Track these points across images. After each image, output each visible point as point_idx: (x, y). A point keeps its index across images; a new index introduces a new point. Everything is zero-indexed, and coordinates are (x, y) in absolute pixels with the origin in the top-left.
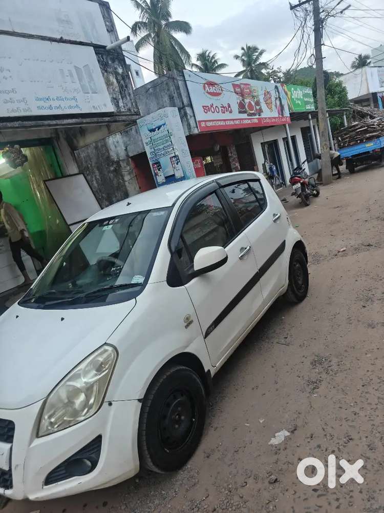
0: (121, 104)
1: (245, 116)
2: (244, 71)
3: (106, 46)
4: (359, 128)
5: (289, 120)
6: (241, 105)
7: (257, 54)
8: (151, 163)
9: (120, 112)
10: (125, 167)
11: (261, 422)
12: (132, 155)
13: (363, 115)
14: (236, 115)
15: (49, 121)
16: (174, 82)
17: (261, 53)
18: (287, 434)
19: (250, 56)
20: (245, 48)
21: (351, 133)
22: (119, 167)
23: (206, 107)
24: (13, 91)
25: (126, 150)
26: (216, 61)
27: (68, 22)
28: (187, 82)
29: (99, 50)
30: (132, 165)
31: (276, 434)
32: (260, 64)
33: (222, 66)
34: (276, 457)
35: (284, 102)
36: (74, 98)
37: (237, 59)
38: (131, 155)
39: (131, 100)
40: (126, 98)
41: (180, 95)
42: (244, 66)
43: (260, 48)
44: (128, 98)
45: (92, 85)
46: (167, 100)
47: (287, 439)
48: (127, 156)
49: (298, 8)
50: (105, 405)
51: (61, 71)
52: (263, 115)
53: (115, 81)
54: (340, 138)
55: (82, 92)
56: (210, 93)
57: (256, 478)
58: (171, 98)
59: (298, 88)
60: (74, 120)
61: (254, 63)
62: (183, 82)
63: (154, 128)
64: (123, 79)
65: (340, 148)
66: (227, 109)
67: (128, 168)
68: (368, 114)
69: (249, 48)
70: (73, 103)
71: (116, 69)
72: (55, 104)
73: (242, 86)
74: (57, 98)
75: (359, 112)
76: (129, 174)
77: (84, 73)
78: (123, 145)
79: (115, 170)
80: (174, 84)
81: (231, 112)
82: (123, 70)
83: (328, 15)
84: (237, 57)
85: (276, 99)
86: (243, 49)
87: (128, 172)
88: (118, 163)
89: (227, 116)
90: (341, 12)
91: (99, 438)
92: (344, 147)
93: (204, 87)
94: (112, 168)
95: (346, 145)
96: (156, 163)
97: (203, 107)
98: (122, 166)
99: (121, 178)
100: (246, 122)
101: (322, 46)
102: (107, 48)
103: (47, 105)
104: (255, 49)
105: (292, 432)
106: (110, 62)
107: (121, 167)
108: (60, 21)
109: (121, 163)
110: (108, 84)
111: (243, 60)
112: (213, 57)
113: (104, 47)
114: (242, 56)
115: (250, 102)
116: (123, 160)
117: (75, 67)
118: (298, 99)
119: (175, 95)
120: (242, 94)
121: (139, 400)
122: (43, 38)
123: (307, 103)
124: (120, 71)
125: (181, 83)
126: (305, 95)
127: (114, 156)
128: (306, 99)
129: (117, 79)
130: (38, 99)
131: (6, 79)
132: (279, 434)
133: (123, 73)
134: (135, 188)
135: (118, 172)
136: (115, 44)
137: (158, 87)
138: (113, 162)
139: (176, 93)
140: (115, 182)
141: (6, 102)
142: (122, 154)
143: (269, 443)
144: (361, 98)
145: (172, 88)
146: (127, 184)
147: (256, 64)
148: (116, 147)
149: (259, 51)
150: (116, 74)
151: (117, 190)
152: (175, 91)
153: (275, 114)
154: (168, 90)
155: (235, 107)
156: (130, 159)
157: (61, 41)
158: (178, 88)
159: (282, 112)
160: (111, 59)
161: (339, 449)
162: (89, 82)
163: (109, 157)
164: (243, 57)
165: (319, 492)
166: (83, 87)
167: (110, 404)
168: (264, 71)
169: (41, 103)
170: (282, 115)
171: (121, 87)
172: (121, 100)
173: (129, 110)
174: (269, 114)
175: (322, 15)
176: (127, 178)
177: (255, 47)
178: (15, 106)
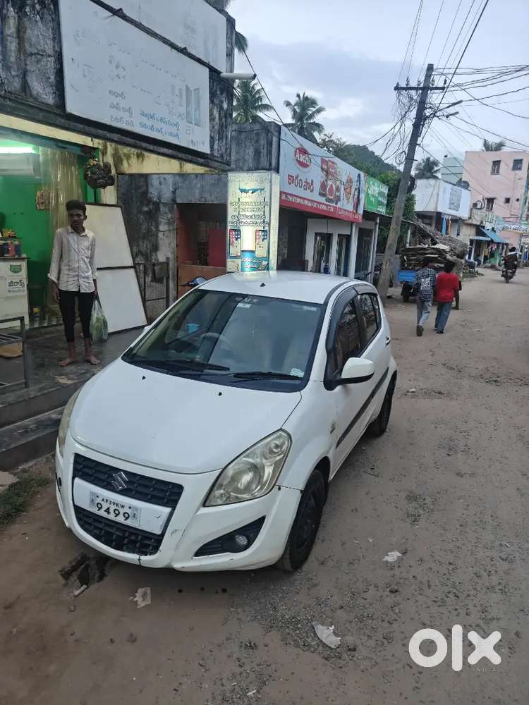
0: (216, 147)
1: (323, 200)
2: (292, 124)
3: (221, 73)
4: (428, 254)
5: (361, 217)
6: (323, 186)
7: (314, 109)
8: (229, 228)
9: (212, 155)
10: (165, 213)
11: (370, 541)
12: (181, 202)
13: (425, 235)
14: (315, 196)
15: (147, 145)
16: (267, 135)
17: (319, 111)
18: (399, 555)
19: (304, 109)
20: (301, 96)
21: (418, 256)
22: (156, 211)
23: (292, 177)
24: (122, 95)
25: (174, 192)
26: (260, 98)
27: (193, 31)
28: (282, 142)
29: (214, 73)
30: (176, 214)
31: (389, 554)
32: (315, 124)
33: (266, 107)
34: (392, 572)
35: (362, 196)
36: (177, 125)
37: (287, 106)
38: (179, 201)
39: (226, 144)
40: (222, 141)
41: (270, 153)
42: (293, 118)
43: (320, 104)
44: (224, 140)
45: (197, 113)
46: (250, 153)
47: (400, 559)
48: (174, 200)
49: (403, 92)
50: (276, 487)
51: (173, 87)
52: (339, 205)
53: (217, 116)
54: (405, 258)
55: (185, 120)
56: (298, 161)
57: (376, 586)
58: (257, 153)
59: (377, 183)
60: (170, 151)
61: (307, 120)
62: (277, 139)
63: (247, 189)
64: (226, 117)
65: (402, 269)
66: (309, 186)
67: (169, 216)
68: (429, 236)
69: (306, 99)
70: (174, 130)
71: (222, 102)
72: (158, 125)
73: (330, 164)
74: (162, 118)
75: (420, 230)
76: (169, 224)
77: (193, 95)
78: (171, 185)
79: (149, 213)
80: (267, 139)
81: (312, 191)
82: (228, 106)
83: (434, 115)
84: (288, 104)
85: (356, 189)
86: (298, 96)
87: (167, 221)
88: (157, 205)
89: (307, 194)
90: (447, 117)
91: (262, 519)
92: (406, 269)
93: (296, 151)
94: (146, 209)
95: (410, 268)
96: (235, 230)
97: (289, 176)
98: (161, 209)
99: (154, 224)
100: (324, 208)
101: (417, 146)
102: (222, 75)
103: (149, 123)
104: (313, 103)
105: (404, 554)
106: (218, 92)
107: (159, 211)
108: (187, 27)
109: (161, 206)
110: (212, 119)
111: (294, 111)
112: (258, 91)
113: (219, 73)
114: (295, 105)
115: (332, 185)
116: (165, 204)
117: (187, 86)
118: (373, 196)
119: (264, 152)
120: (327, 173)
121: (301, 491)
122: (165, 41)
123: (380, 203)
124: (225, 106)
125: (275, 139)
126: (381, 194)
127: (153, 193)
128: (380, 199)
129: (220, 114)
130: (143, 114)
131: (119, 78)
132: (392, 553)
133: (227, 109)
134: (170, 244)
135: (153, 215)
136: (229, 75)
137: (243, 133)
138: (149, 201)
139: (265, 149)
140: (144, 227)
141: (113, 106)
142: (167, 196)
143: (384, 560)
144: (426, 214)
145: (263, 142)
146: (160, 235)
147: (309, 122)
148: (160, 184)
149: (317, 107)
150: (221, 108)
151: (144, 238)
152: (266, 146)
153: (350, 207)
154: (257, 141)
155: (317, 186)
156: (175, 206)
157: (183, 51)
158: (270, 144)
159: (357, 207)
160: (221, 89)
161: (449, 572)
162: (196, 111)
163: (146, 193)
164: (296, 107)
165: (439, 603)
166: (188, 113)
167: (279, 489)
168: (316, 134)
169: (144, 120)
170: (356, 210)
171: (221, 126)
172: (217, 142)
173: (222, 156)
174: (346, 205)
175: (428, 112)
176: (163, 227)
177: (313, 100)
178: (120, 114)
